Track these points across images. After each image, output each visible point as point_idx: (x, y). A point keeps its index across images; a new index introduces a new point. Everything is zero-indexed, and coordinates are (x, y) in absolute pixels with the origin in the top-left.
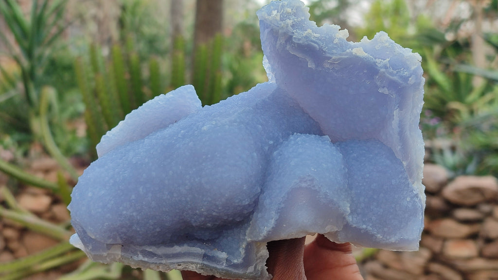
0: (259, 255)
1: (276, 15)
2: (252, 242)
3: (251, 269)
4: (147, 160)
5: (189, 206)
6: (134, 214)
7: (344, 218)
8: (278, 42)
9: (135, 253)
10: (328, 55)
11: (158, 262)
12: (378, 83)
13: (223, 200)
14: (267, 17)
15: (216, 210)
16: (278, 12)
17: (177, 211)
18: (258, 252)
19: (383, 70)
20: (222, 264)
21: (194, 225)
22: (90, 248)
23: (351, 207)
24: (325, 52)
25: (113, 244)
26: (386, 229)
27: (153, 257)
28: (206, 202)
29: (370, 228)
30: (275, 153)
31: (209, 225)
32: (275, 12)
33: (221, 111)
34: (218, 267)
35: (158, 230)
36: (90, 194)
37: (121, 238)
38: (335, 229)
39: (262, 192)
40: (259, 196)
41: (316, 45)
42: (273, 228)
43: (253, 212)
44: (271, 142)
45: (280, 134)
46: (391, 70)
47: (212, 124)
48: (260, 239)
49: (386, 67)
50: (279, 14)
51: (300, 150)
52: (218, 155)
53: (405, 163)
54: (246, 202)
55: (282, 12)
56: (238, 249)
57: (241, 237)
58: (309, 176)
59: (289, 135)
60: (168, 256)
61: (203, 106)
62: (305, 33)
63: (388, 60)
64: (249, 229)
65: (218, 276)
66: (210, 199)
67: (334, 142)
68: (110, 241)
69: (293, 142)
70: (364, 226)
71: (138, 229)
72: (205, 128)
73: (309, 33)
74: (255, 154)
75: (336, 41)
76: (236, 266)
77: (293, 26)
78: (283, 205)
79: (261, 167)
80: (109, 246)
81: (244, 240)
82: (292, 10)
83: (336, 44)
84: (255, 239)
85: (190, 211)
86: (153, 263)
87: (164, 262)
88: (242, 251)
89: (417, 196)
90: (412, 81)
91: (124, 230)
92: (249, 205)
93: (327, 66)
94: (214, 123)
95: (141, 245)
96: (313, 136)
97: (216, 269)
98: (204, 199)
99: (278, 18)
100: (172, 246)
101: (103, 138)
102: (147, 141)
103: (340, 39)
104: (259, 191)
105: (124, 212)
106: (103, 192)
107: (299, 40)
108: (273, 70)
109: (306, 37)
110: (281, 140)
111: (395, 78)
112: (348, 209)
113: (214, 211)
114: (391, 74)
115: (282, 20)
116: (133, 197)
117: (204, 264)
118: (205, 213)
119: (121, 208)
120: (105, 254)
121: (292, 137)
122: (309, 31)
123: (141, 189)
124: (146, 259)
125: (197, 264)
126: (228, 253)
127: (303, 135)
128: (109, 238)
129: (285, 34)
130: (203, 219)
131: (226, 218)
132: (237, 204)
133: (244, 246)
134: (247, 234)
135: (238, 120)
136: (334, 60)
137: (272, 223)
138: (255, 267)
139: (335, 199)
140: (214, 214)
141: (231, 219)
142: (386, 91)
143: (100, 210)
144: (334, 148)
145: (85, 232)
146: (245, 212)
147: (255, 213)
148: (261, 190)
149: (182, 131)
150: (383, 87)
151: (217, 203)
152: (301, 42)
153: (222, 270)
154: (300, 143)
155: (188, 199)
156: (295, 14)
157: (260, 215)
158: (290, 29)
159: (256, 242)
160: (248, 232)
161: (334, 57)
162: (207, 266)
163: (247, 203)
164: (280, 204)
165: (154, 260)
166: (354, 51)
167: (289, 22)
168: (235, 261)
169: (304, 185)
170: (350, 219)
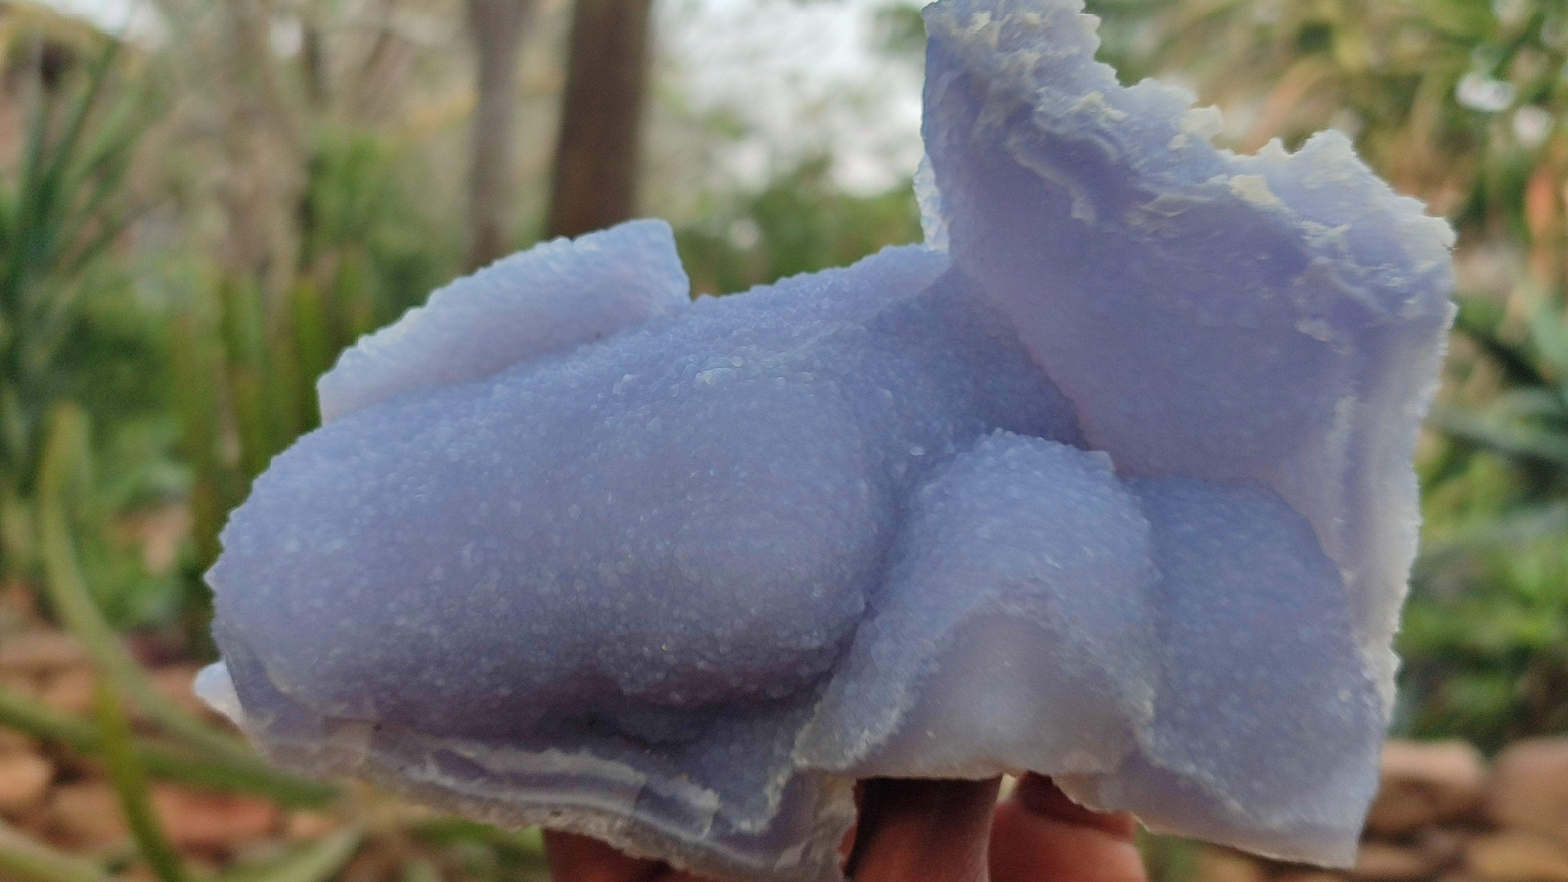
0: (824, 814)
1: (988, 28)
2: (812, 771)
3: (790, 857)
4: (496, 457)
5: (620, 627)
6: (435, 631)
7: (1129, 734)
8: (982, 121)
9: (415, 756)
10: (1146, 186)
11: (488, 795)
12: (1300, 301)
13: (740, 623)
14: (955, 31)
15: (710, 655)
16: (993, 18)
17: (578, 638)
18: (822, 804)
19: (1322, 260)
20: (700, 829)
21: (627, 690)
22: (269, 721)
23: (1156, 703)
24: (1136, 173)
25: (350, 720)
26: (1258, 785)
27: (474, 778)
28: (681, 626)
29: (1208, 776)
30: (928, 490)
31: (677, 697)
32: (982, 19)
33: (763, 326)
34: (686, 835)
35: (504, 691)
36: (292, 546)
37: (379, 703)
38: (1095, 765)
39: (870, 612)
40: (856, 626)
41: (1108, 147)
42: (892, 738)
43: (827, 676)
44: (918, 451)
45: (950, 428)
46: (1350, 264)
47: (731, 366)
48: (843, 765)
49: (1332, 251)
50: (998, 25)
51: (1015, 492)
52: (742, 475)
53: (1348, 576)
54: (812, 642)
55: (1006, 19)
56: (759, 787)
57: (778, 750)
58: (1036, 581)
59: (975, 432)
60: (521, 781)
61: (693, 294)
62: (1079, 103)
63: (1344, 228)
64: (808, 727)
65: (678, 863)
66: (694, 616)
67: (1122, 474)
68: (338, 710)
69: (990, 460)
70: (1191, 768)
71: (440, 682)
72: (707, 377)
73: (1091, 105)
74: (863, 486)
75: (1178, 143)
76: (743, 841)
77: (1039, 72)
78: (934, 668)
79: (875, 530)
80: (332, 725)
81: (786, 760)
82: (1043, 17)
83: (1176, 152)
84: (825, 764)
85: (620, 646)
86: (470, 797)
87: (507, 795)
88: (773, 798)
89: (1370, 687)
90: (1413, 307)
91: (391, 678)
92: (821, 651)
93: (1136, 220)
94: (737, 362)
95: (441, 733)
96: (1058, 448)
97: (676, 840)
98: (676, 613)
99: (993, 39)
100: (540, 748)
101: (346, 358)
102: (500, 390)
103: (1192, 138)
104: (861, 606)
105: (401, 621)
106: (337, 544)
107: (1056, 122)
108: (947, 208)
109: (1081, 117)
110: (950, 448)
111: (1359, 292)
112: (1149, 708)
113: (703, 657)
114: (1350, 277)
115: (1005, 46)
116: (437, 573)
117: (636, 822)
118: (671, 659)
119: (391, 606)
120: (314, 747)
121: (987, 443)
122: (1094, 96)
123: (466, 552)
124: (449, 782)
125: (616, 816)
126: (725, 796)
127: (1024, 438)
128: (339, 697)
129: (1007, 95)
130: (660, 676)
131: (735, 682)
132: (780, 644)
133: (781, 780)
134: (797, 743)
135: (818, 364)
136: (1165, 206)
137: (892, 718)
138: (806, 853)
139: (1110, 670)
140: (701, 665)
141: (753, 688)
142: (1320, 330)
143: (319, 603)
144: (1124, 496)
145: (258, 668)
146: (805, 671)
147: (836, 676)
148: (868, 604)
149: (627, 377)
150: (1315, 317)
151: (718, 632)
152: (1060, 130)
153: (697, 847)
154: (1013, 465)
155: (622, 606)
156: (1049, 33)
157: (851, 688)
158: (1030, 82)
159: (824, 773)
160: (802, 736)
161: (1165, 195)
162: (647, 829)
163: (816, 644)
164: (926, 662)
165: (474, 787)
166: (1237, 184)
167: (1030, 57)
168: (745, 826)
169: (1013, 609)
170: (1147, 739)
